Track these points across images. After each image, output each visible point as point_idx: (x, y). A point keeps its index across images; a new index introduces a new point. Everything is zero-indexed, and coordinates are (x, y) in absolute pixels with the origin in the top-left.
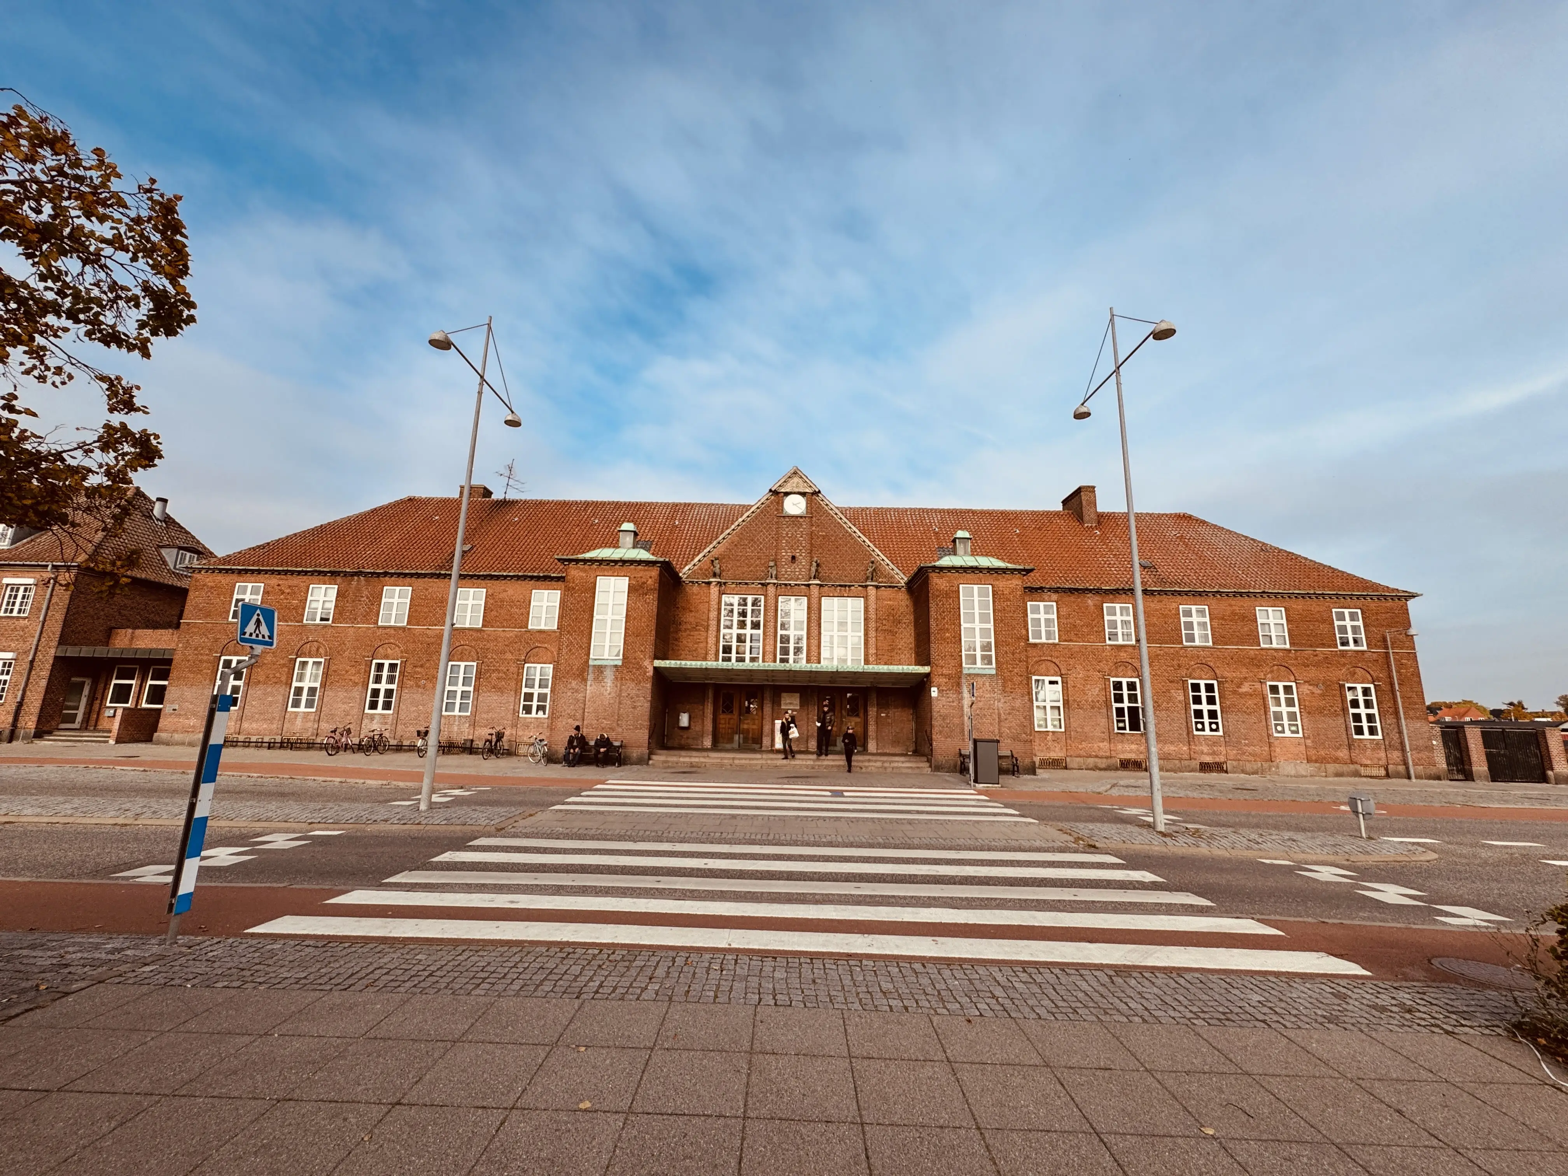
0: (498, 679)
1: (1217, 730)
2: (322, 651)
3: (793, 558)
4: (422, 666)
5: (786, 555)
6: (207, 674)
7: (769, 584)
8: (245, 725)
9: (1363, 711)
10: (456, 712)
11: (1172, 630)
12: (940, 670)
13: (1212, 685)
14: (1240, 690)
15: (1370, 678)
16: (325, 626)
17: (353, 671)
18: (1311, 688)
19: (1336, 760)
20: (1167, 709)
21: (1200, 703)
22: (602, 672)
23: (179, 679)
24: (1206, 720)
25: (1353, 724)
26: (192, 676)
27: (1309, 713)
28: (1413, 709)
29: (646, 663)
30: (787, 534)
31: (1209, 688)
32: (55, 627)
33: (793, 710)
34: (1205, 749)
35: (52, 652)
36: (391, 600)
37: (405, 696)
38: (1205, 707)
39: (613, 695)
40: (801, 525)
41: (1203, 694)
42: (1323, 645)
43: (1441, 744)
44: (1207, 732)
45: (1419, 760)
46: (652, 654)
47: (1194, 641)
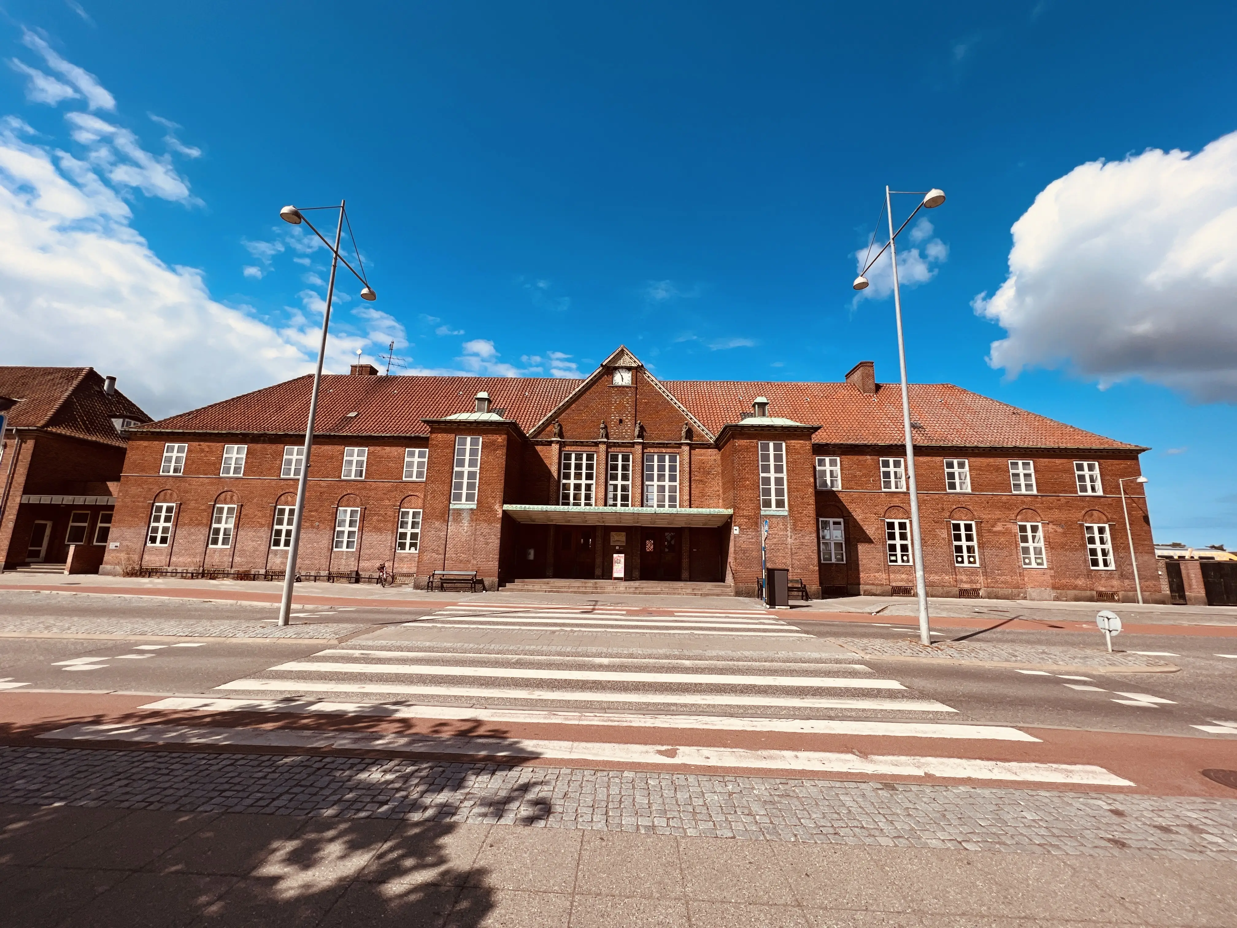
0: (378, 521)
1: (975, 562)
2: (235, 498)
3: (621, 421)
4: (316, 511)
5: (615, 418)
6: (142, 517)
7: (600, 442)
8: (174, 559)
9: (1098, 546)
10: (344, 549)
11: (937, 479)
12: (741, 513)
13: (971, 525)
14: (994, 529)
15: (1105, 519)
16: (237, 478)
17: (260, 514)
18: (1054, 527)
19: (1075, 588)
20: (933, 545)
21: (960, 540)
22: (460, 515)
23: (120, 521)
24: (965, 554)
25: (1090, 557)
26: (130, 519)
27: (1052, 548)
28: (1143, 545)
29: (497, 507)
30: (616, 402)
31: (968, 528)
32: (20, 479)
33: (620, 546)
34: (964, 578)
35: (18, 500)
36: (290, 457)
37: (302, 535)
38: (964, 543)
39: (469, 533)
40: (628, 394)
41: (963, 532)
42: (1065, 491)
43: (1166, 575)
44: (966, 564)
45: (1147, 587)
46: (501, 500)
47: (955, 489)
